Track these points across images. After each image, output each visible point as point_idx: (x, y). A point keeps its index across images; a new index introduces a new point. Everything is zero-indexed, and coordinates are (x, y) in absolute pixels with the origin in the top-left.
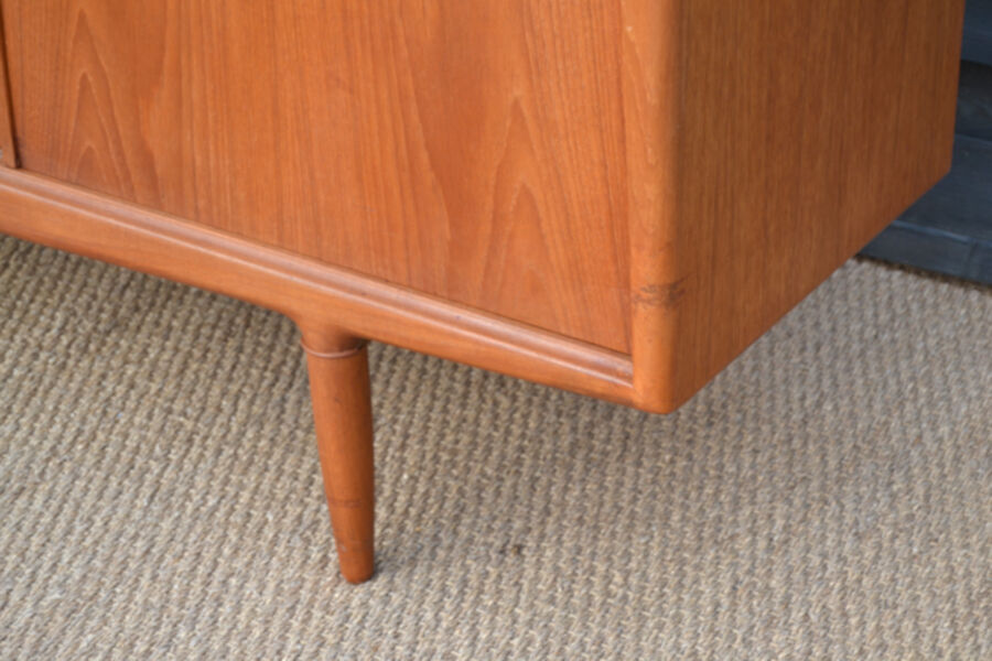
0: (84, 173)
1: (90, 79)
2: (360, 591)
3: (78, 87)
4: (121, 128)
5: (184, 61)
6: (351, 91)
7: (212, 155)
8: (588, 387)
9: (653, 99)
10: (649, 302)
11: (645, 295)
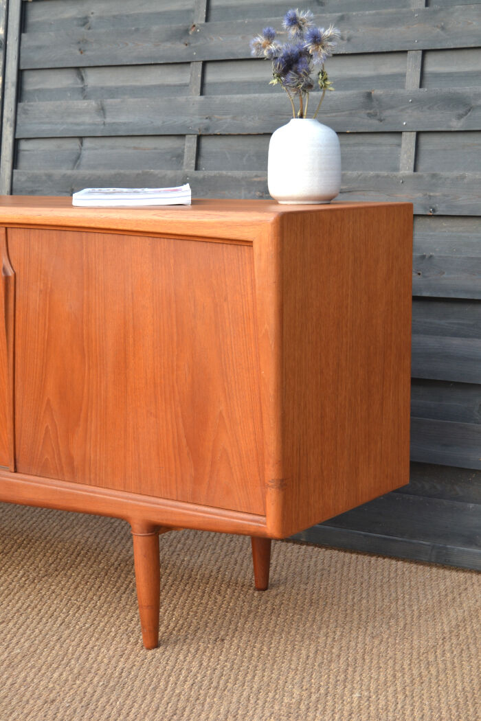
0: (44, 470)
1: (50, 428)
2: (150, 653)
3: (44, 432)
4: (61, 448)
5: (89, 414)
6: (156, 417)
7: (98, 453)
8: (248, 529)
9: (272, 400)
10: (272, 487)
11: (270, 484)
